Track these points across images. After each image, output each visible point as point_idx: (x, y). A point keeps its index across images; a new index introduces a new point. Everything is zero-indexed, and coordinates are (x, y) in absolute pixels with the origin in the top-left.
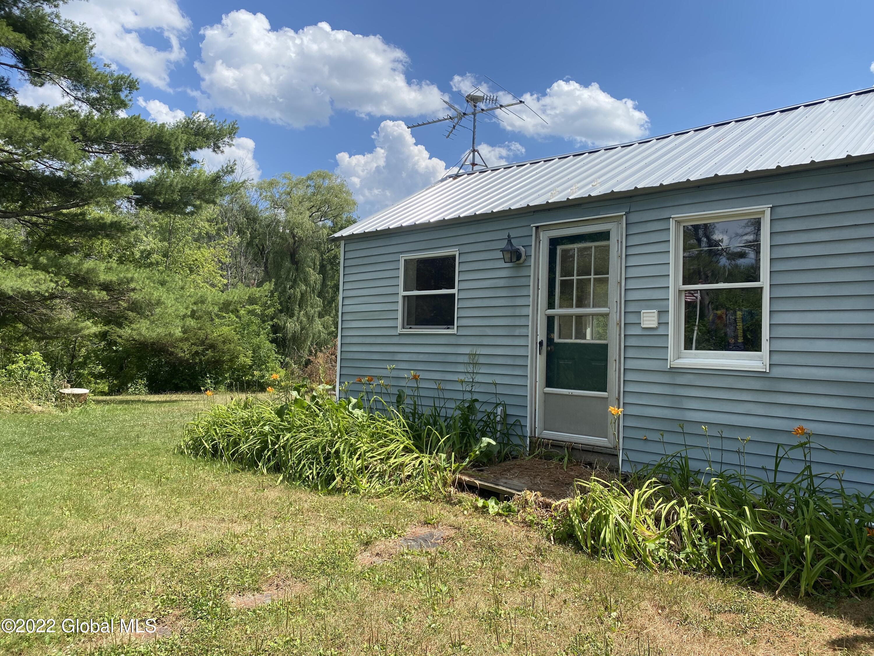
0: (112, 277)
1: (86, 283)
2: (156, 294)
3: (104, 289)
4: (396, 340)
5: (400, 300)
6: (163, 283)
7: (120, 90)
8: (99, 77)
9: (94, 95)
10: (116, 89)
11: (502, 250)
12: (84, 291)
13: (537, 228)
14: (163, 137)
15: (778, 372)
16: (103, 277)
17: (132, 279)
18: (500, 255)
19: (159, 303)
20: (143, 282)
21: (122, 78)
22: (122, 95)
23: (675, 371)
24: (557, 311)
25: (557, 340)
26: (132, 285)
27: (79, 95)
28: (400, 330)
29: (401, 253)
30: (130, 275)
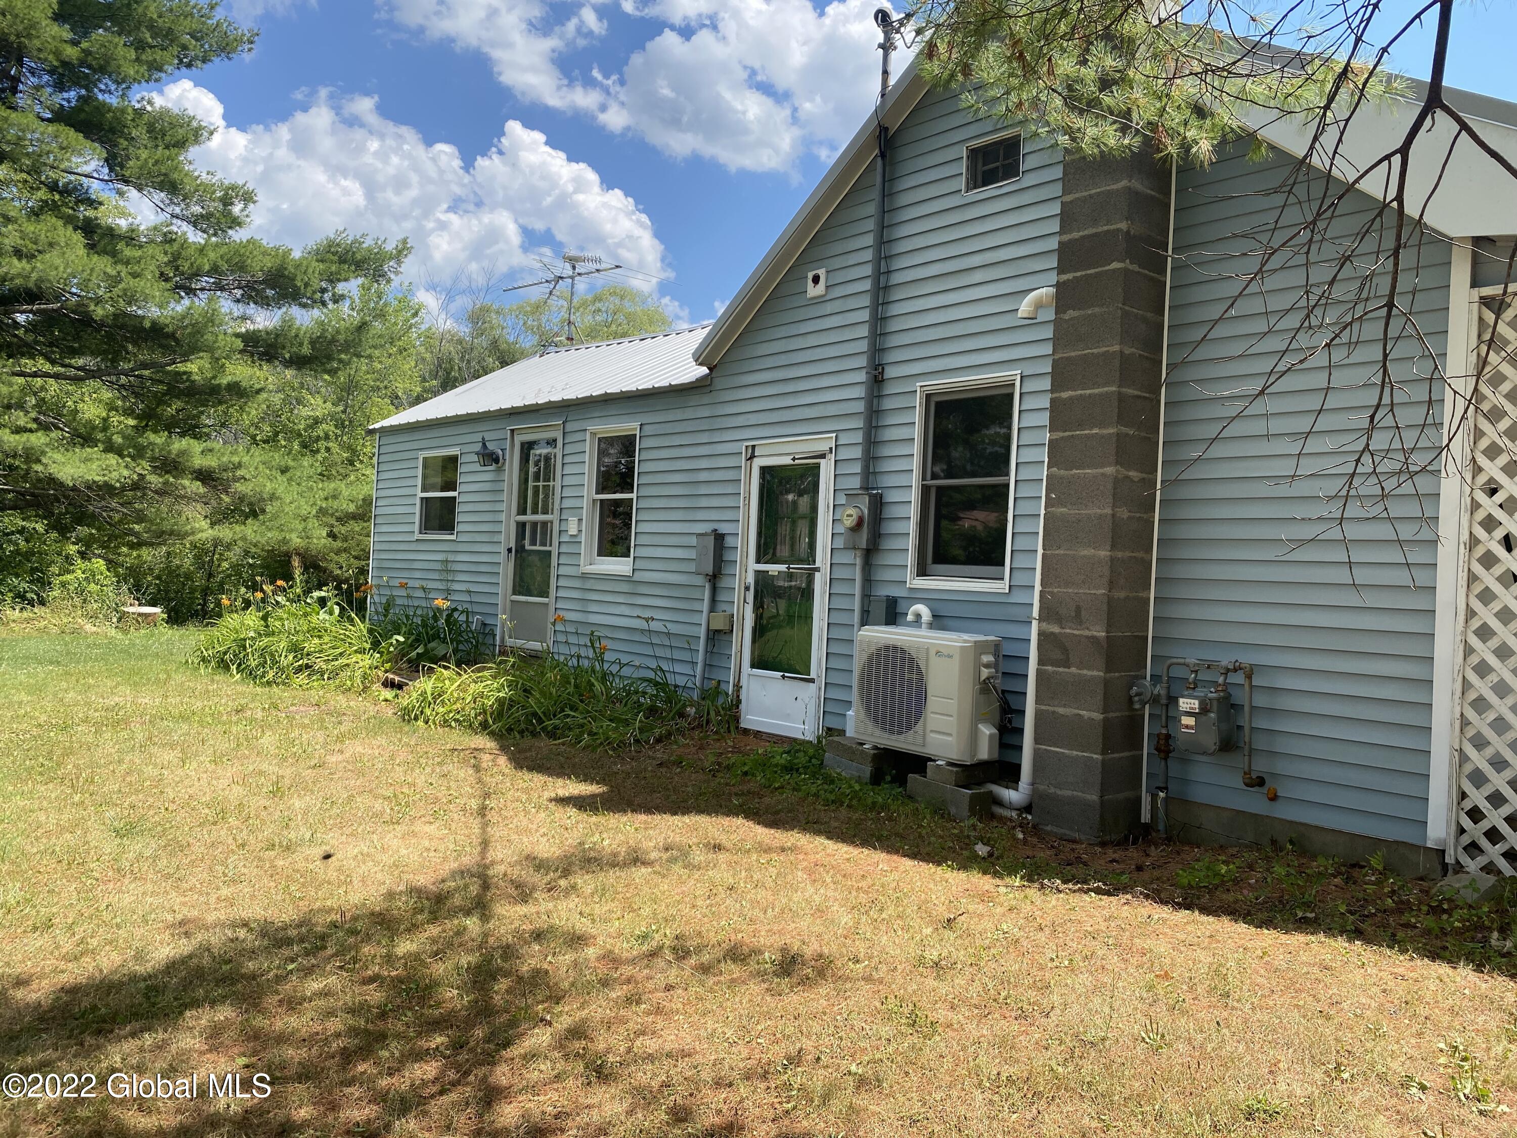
0: (210, 462)
1: (176, 468)
2: (269, 486)
3: (197, 479)
4: (413, 547)
5: (418, 502)
6: (284, 471)
7: (232, 204)
8: (202, 188)
9: (197, 209)
10: (227, 201)
11: (477, 454)
12: (171, 479)
13: (512, 431)
14: (286, 269)
15: (638, 576)
16: (198, 462)
17: (239, 466)
18: (475, 458)
19: (273, 497)
20: (256, 468)
21: (233, 187)
22: (237, 209)
23: (585, 577)
24: (529, 517)
25: (528, 547)
26: (239, 473)
27: (177, 210)
28: (417, 536)
29: (421, 449)
30: (236, 459)
